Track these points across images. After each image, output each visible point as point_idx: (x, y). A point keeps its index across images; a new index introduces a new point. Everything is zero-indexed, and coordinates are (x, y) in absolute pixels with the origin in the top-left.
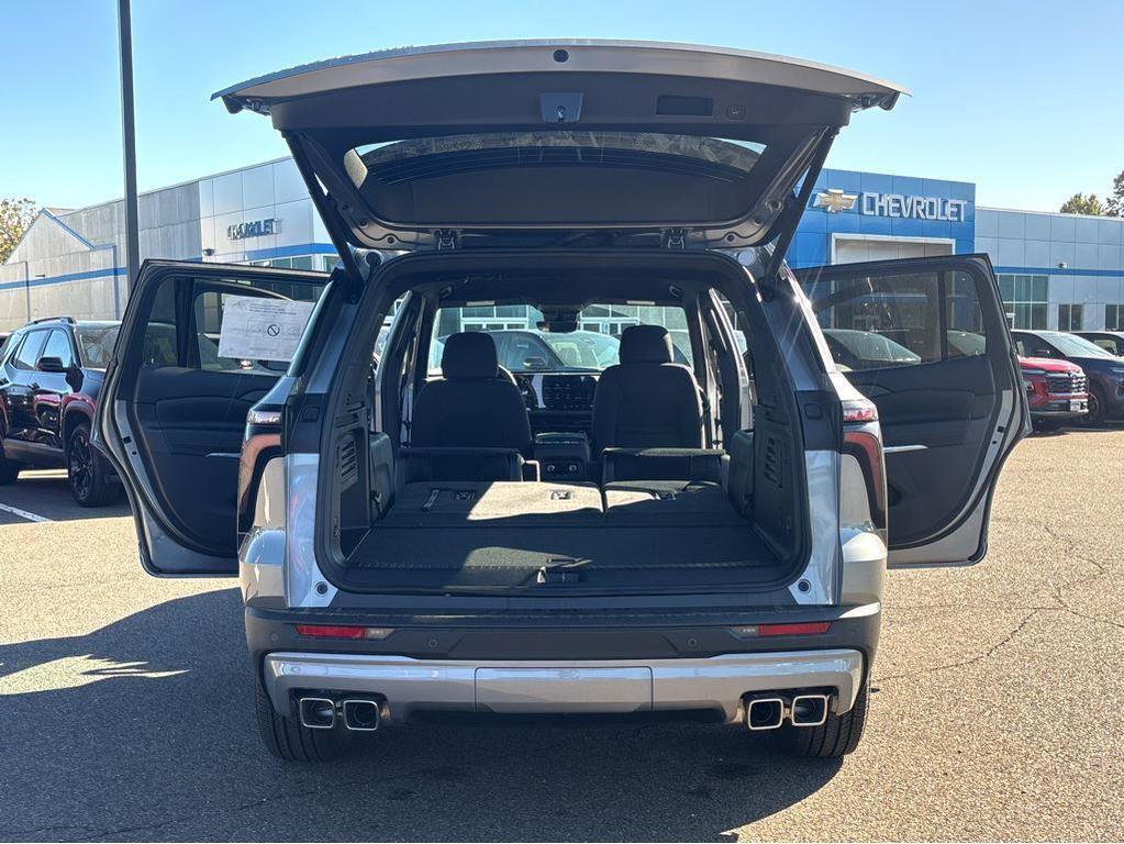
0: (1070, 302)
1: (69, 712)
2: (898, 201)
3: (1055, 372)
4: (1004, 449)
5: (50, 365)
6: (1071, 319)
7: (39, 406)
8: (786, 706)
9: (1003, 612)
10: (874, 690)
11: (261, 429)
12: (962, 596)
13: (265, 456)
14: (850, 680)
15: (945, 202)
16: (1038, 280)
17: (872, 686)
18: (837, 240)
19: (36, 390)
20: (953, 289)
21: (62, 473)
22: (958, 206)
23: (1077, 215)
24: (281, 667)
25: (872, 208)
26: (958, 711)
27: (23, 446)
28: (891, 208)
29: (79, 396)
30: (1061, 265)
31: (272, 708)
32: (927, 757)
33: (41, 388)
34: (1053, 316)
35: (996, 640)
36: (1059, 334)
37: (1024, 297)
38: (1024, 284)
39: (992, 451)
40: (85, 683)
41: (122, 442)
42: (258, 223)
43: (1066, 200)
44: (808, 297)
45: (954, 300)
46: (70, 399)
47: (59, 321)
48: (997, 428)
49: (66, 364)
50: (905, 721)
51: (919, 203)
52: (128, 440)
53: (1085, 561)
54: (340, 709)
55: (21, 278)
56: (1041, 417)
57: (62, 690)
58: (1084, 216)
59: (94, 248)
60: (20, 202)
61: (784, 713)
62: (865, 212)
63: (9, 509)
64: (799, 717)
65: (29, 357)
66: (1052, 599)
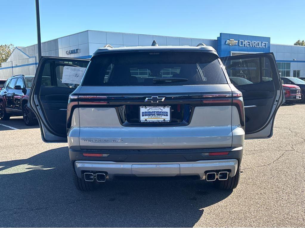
0: (296, 69)
1: (23, 179)
2: (249, 42)
3: (292, 88)
4: (278, 106)
5: (18, 88)
6: (297, 74)
7: (15, 99)
8: (217, 175)
9: (277, 152)
10: (241, 172)
11: (73, 100)
12: (266, 148)
13: (74, 108)
14: (234, 167)
15: (262, 43)
16: (288, 64)
17: (241, 171)
18: (232, 53)
19: (14, 94)
20: (264, 66)
21: (22, 117)
22: (266, 44)
23: (299, 46)
24: (79, 165)
25: (242, 44)
26: (265, 177)
27: (11, 110)
28: (247, 45)
29: (25, 96)
30: (294, 60)
31: (77, 176)
32: (256, 189)
33: (16, 94)
34: (292, 73)
35: (275, 159)
36: (293, 78)
37: (284, 69)
38: (283, 65)
39: (274, 107)
40: (27, 171)
41: (36, 106)
42: (74, 50)
43: (295, 42)
44: (224, 66)
45: (264, 69)
46: (23, 97)
47: (20, 76)
48: (276, 101)
49: (22, 87)
50: (250, 180)
51: (255, 43)
52: (38, 105)
53: (300, 138)
54: (95, 176)
55: (10, 66)
56: (288, 100)
57: (21, 173)
58: (301, 46)
59: (30, 57)
60: (10, 45)
61: (216, 177)
62: (240, 46)
63: (7, 126)
64: (220, 178)
65: (12, 86)
66: (291, 148)
